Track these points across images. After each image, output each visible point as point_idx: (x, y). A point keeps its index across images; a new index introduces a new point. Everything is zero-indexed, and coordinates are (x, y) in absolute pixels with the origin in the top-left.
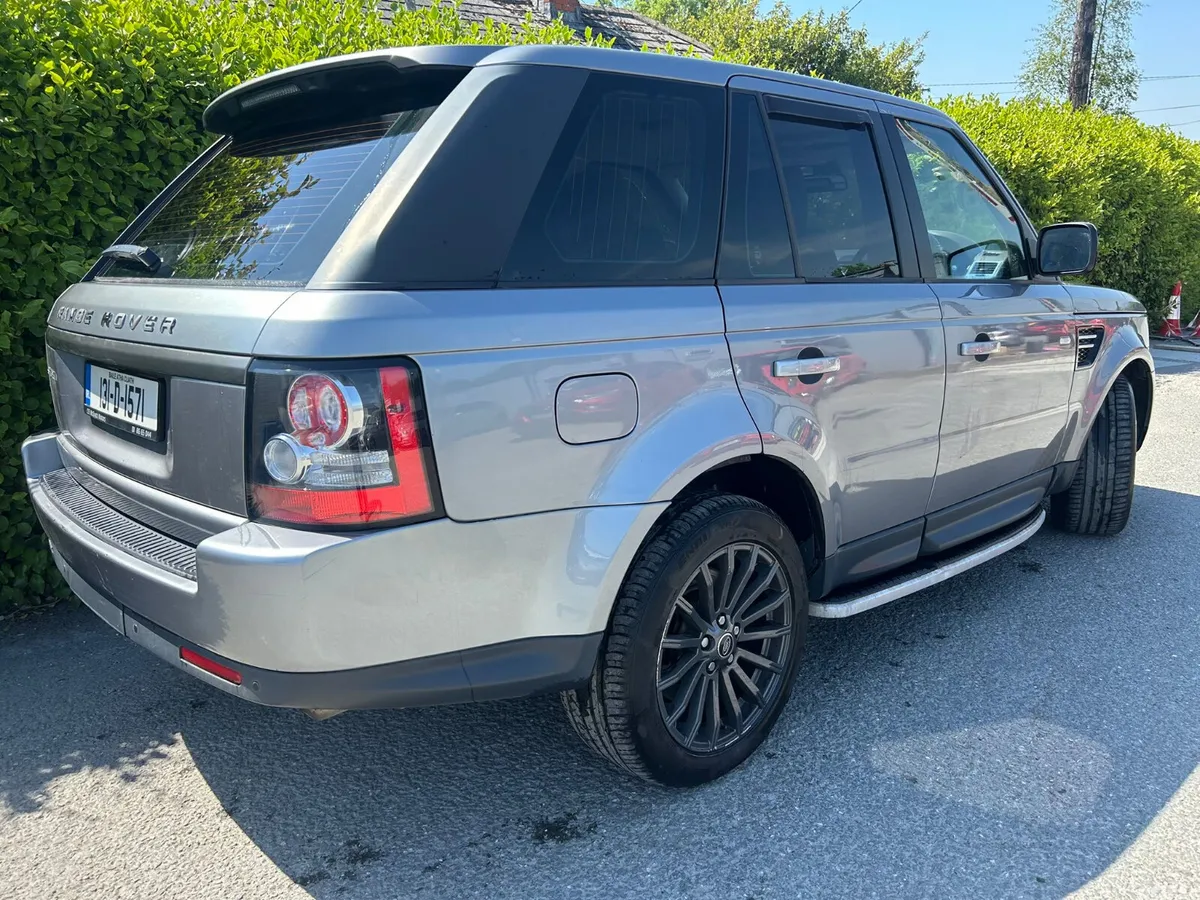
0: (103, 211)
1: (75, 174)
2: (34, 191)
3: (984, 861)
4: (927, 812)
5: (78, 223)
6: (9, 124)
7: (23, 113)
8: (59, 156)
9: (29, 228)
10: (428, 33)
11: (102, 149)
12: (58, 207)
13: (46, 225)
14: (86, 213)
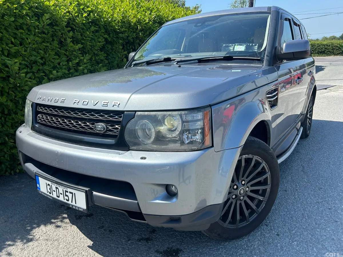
0: (10, 45)
3: (314, 207)
4: (294, 197)
11: (10, 25)
14: (5, 46)
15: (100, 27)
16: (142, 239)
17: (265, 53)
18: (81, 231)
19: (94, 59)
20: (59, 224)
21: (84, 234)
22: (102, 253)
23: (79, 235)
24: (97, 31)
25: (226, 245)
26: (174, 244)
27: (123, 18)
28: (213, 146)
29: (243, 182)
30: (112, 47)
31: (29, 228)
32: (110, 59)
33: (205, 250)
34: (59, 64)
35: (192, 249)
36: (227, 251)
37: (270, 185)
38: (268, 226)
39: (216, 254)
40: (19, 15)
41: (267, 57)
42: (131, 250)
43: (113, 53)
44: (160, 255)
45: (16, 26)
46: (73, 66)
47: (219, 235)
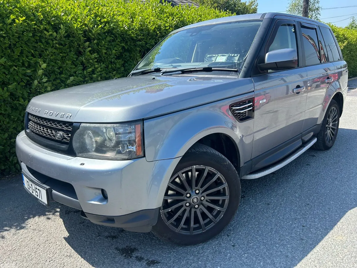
0: (30, 57)
1: (22, 47)
2: (10, 52)
3: (288, 222)
4: (272, 212)
5: (23, 61)
6: (2, 34)
7: (6, 30)
8: (17, 42)
9: (10, 63)
10: (118, 3)
11: (29, 40)
12: (17, 57)
13: (14, 62)
14: (25, 58)
15: (116, 37)
16: (109, 237)
17: (244, 64)
18: (64, 224)
19: (110, 67)
20: (50, 216)
21: (66, 227)
22: (71, 245)
23: (61, 227)
24: (113, 41)
25: (179, 250)
26: (134, 244)
27: (141, 26)
28: (144, 156)
29: (197, 192)
30: (130, 54)
31: (26, 218)
32: (128, 67)
33: (158, 252)
34: (75, 72)
35: (148, 249)
36: (177, 255)
37: (229, 196)
38: (229, 237)
39: (166, 256)
40: (38, 30)
41: (245, 69)
42: (96, 245)
43: (131, 61)
44: (117, 251)
45: (36, 40)
46: (88, 74)
47: (169, 239)
